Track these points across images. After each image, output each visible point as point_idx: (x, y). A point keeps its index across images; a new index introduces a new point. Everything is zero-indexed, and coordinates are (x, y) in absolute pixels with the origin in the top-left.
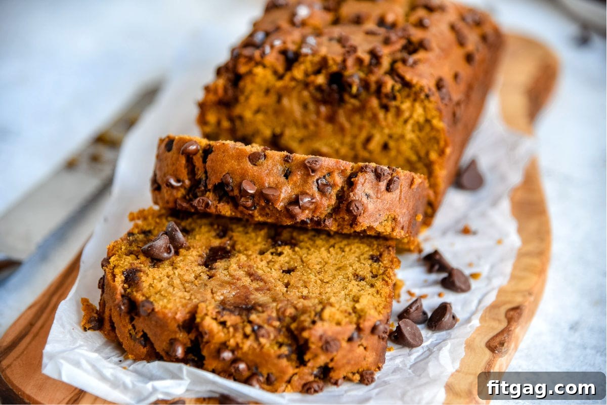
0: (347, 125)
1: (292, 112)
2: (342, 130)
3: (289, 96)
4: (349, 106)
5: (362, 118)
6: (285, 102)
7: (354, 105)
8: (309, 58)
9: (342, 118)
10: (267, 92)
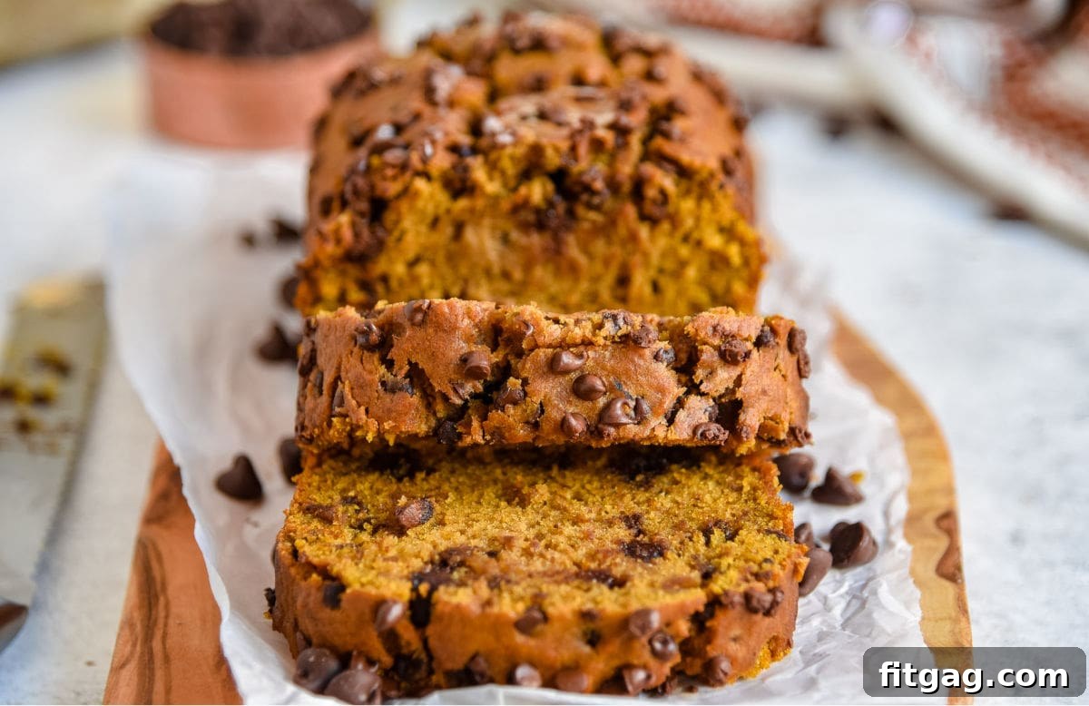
0: (582, 260)
1: (483, 253)
2: (574, 269)
3: (478, 224)
4: (586, 226)
5: (609, 242)
6: (470, 235)
7: (594, 222)
8: (509, 151)
9: (573, 250)
10: (435, 223)
